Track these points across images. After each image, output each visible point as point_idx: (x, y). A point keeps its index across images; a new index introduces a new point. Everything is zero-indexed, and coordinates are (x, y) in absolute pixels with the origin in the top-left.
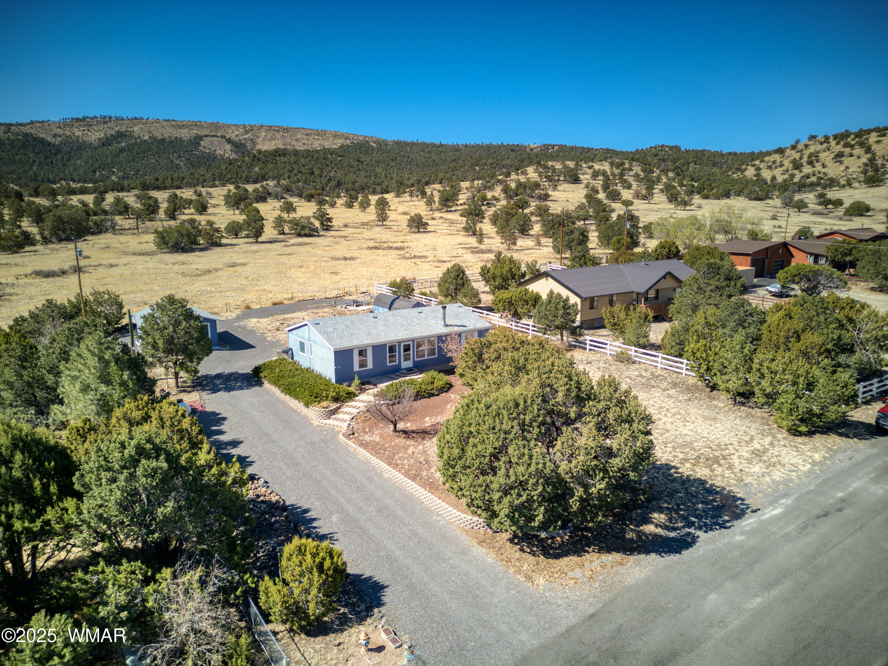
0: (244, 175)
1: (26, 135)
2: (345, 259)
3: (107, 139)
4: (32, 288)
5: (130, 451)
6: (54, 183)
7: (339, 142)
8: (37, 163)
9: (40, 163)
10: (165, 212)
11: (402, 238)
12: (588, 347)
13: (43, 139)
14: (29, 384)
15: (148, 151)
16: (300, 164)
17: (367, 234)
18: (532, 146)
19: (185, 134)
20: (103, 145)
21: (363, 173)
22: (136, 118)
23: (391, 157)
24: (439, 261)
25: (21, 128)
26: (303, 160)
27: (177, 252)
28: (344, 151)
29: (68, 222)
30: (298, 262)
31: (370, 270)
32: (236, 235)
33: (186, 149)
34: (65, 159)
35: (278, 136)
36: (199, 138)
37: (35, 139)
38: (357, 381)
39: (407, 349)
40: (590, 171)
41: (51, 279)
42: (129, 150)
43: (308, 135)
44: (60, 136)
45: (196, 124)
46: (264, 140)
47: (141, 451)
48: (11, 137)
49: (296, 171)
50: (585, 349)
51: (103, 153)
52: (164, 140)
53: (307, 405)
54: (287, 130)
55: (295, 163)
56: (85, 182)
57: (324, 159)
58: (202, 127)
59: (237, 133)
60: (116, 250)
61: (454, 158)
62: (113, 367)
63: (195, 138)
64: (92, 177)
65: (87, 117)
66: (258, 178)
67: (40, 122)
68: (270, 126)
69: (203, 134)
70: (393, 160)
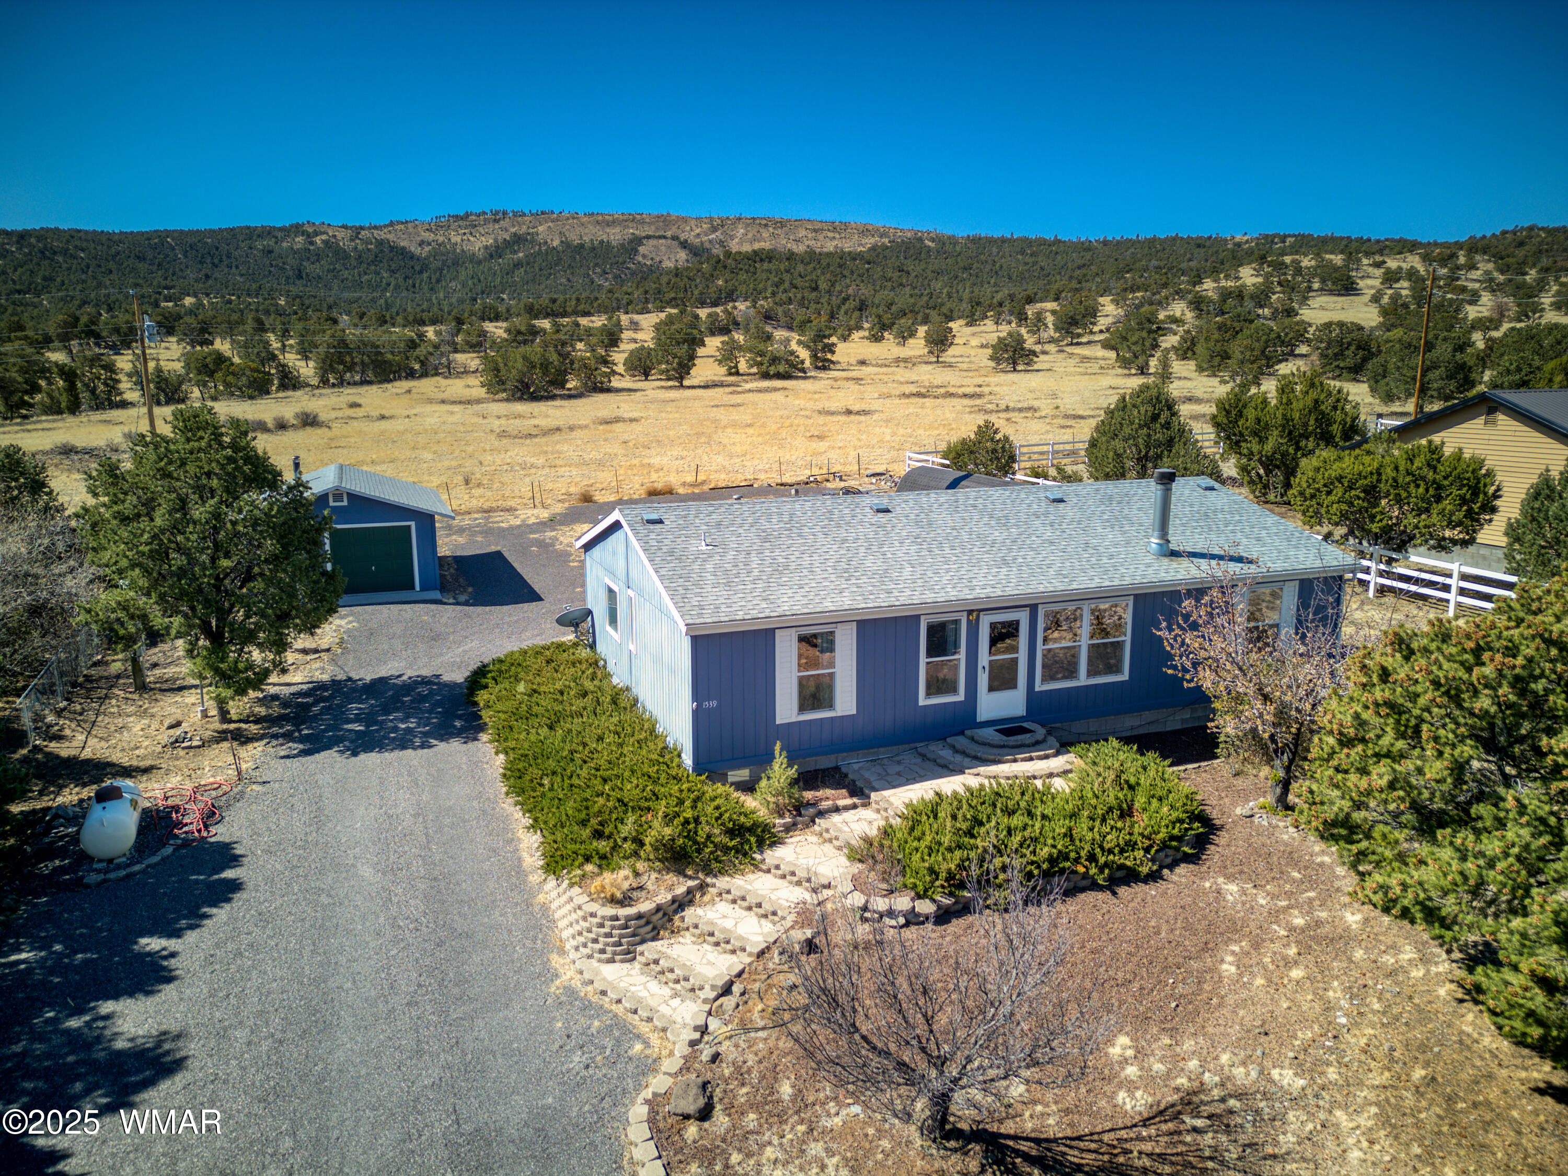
0: (697, 293)
1: (380, 243)
2: (849, 412)
3: (497, 247)
7: (869, 242)
8: (392, 287)
9: (397, 287)
11: (979, 381)
13: (404, 248)
15: (556, 265)
16: (796, 274)
17: (904, 374)
18: (1239, 238)
19: (615, 236)
20: (491, 256)
21: (908, 289)
22: (543, 213)
23: (961, 264)
24: (1067, 417)
25: (375, 232)
26: (800, 268)
27: (521, 399)
28: (877, 256)
30: (748, 419)
31: (901, 431)
32: (647, 375)
33: (613, 260)
34: (433, 280)
35: (765, 235)
36: (638, 241)
37: (392, 248)
38: (781, 770)
39: (1004, 637)
40: (1379, 272)
42: (528, 264)
43: (816, 231)
44: (429, 244)
45: (633, 219)
46: (741, 242)
48: (359, 247)
49: (787, 285)
51: (490, 269)
52: (582, 246)
54: (781, 224)
55: (788, 271)
57: (840, 266)
58: (642, 222)
59: (698, 231)
60: (419, 397)
61: (1080, 262)
63: (631, 241)
65: (471, 214)
66: (720, 297)
67: (402, 223)
68: (754, 219)
69: (644, 234)
70: (965, 269)
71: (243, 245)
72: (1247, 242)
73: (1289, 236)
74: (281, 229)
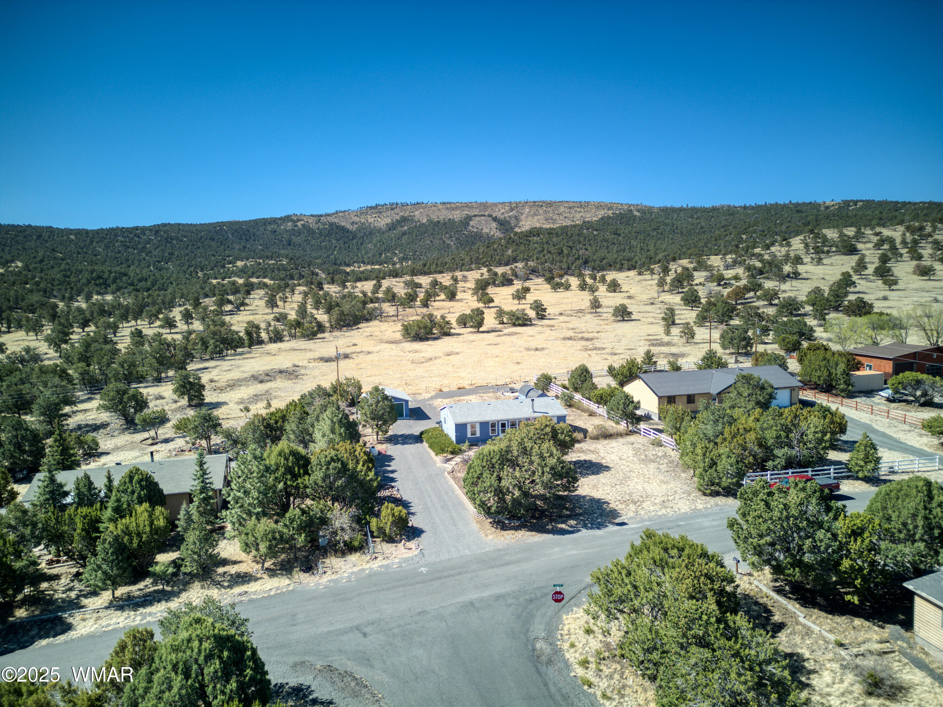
0: (497, 258)
1: (331, 224)
2: (537, 349)
3: (393, 224)
4: (316, 370)
5: (328, 459)
6: (349, 265)
7: (601, 213)
8: (337, 249)
9: (340, 248)
10: (421, 301)
12: (642, 433)
13: (343, 227)
14: (302, 431)
15: (425, 233)
17: (575, 323)
18: (829, 203)
19: (457, 216)
20: (390, 229)
22: (417, 203)
23: (653, 227)
25: (328, 218)
26: (555, 239)
27: (416, 340)
28: (603, 224)
29: (348, 315)
30: (498, 352)
32: (465, 325)
33: (456, 230)
34: (359, 244)
35: (541, 211)
36: (469, 219)
37: (337, 227)
38: (467, 443)
39: (503, 425)
40: (875, 239)
41: (328, 364)
42: (409, 233)
43: (570, 208)
44: (357, 223)
45: (467, 206)
46: (527, 217)
47: (332, 460)
48: (320, 227)
49: (545, 252)
50: (640, 434)
51: (389, 236)
52: (439, 222)
53: (437, 455)
54: (550, 204)
55: (547, 243)
56: (373, 264)
57: (579, 234)
58: (472, 207)
59: (503, 211)
60: (376, 338)
62: (337, 426)
63: (466, 218)
64: (378, 259)
65: (379, 205)
66: (509, 261)
67: (342, 212)
68: (535, 202)
69: (473, 214)
70: (655, 229)
71: (261, 228)
72: (833, 205)
73: (861, 201)
74: (281, 219)
